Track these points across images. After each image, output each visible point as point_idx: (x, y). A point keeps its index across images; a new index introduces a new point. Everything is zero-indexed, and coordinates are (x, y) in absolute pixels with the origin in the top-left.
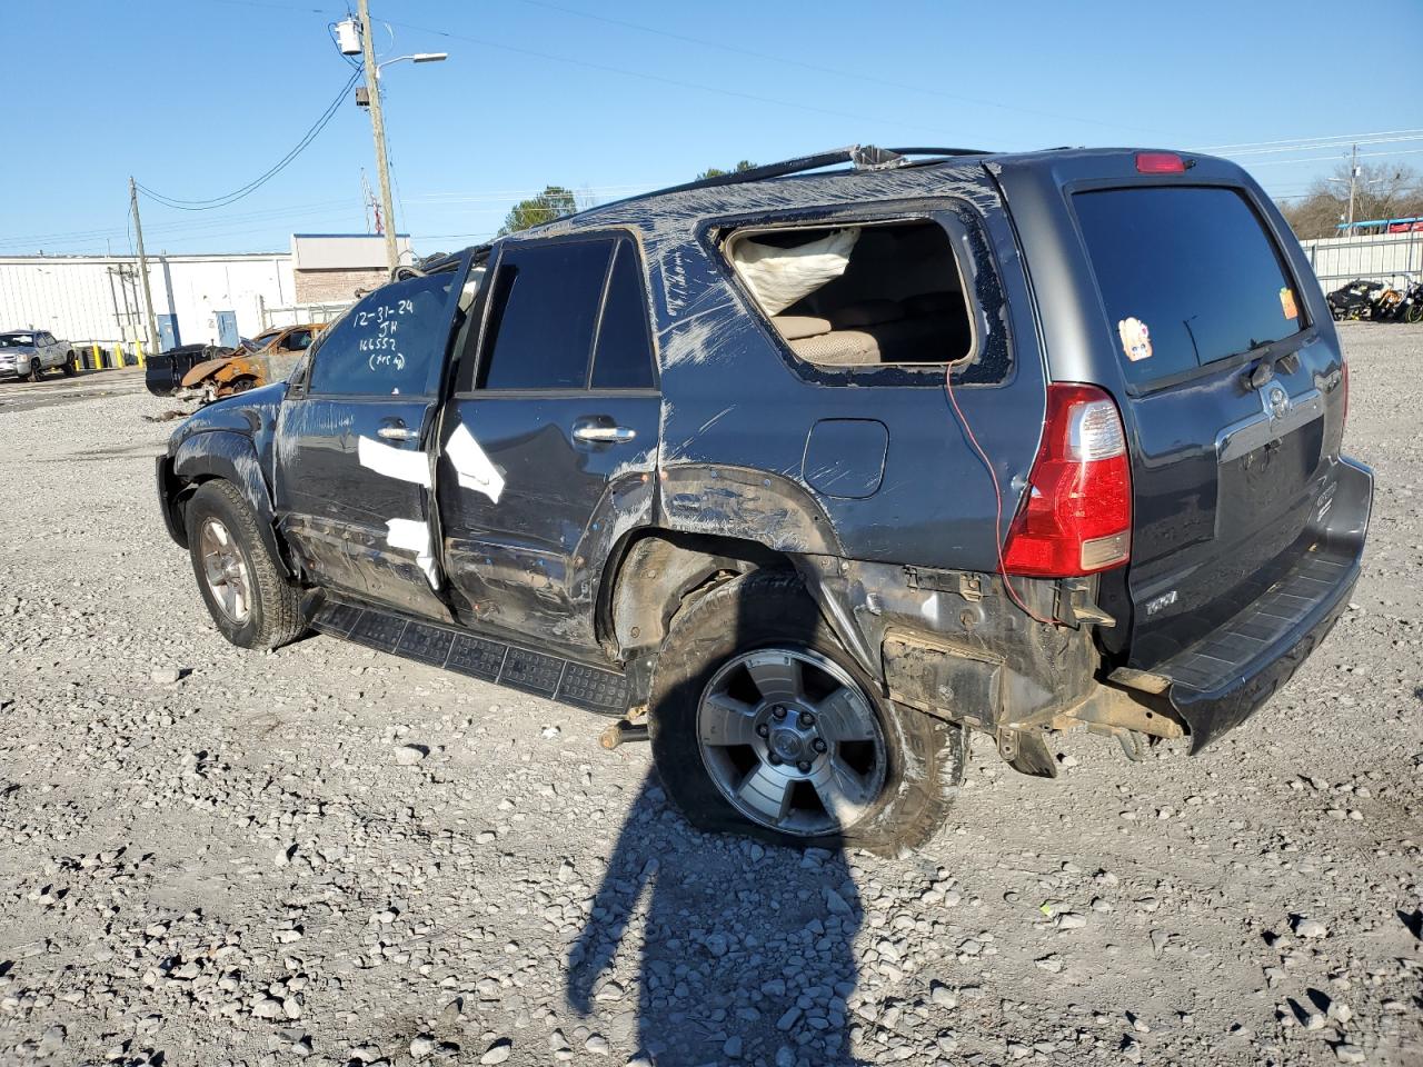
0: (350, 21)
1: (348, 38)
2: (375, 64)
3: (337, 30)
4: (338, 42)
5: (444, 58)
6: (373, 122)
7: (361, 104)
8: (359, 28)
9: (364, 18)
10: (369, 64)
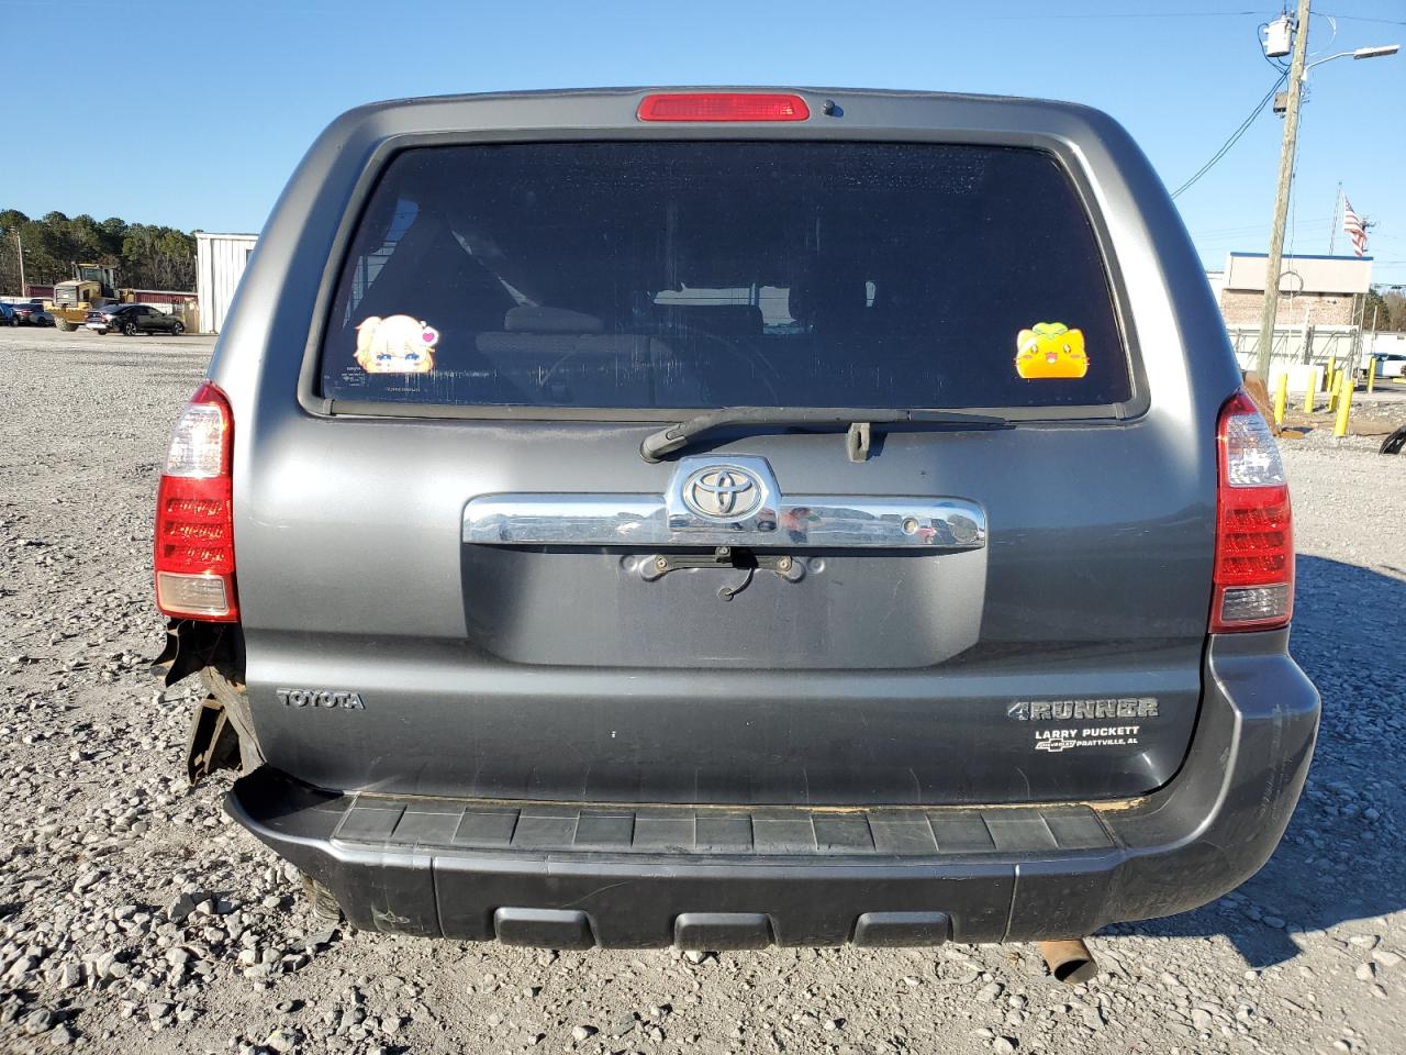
0: (1284, 19)
1: (1277, 39)
2: (1303, 65)
3: (1266, 30)
4: (1264, 44)
5: (1395, 51)
6: (1285, 129)
7: (1279, 110)
8: (1293, 25)
9: (1302, 14)
10: (1296, 65)
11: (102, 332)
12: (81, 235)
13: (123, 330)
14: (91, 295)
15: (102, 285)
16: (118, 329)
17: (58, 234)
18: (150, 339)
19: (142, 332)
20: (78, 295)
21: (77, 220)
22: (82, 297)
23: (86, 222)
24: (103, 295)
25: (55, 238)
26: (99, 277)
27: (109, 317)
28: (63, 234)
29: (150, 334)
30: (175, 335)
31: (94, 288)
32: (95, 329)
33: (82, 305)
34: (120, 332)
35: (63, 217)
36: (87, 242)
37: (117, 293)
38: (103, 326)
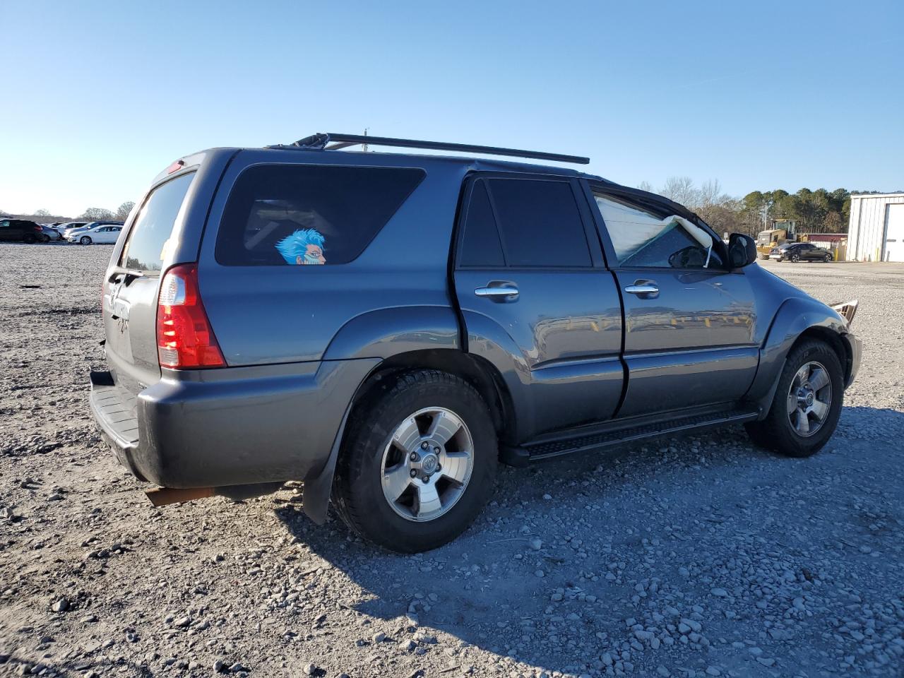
11: (779, 260)
12: (817, 202)
13: (790, 259)
14: (779, 238)
15: (787, 232)
16: (787, 258)
17: (804, 202)
18: (811, 265)
19: (805, 260)
20: (771, 238)
21: (816, 192)
22: (773, 239)
23: (822, 193)
24: (786, 238)
25: (802, 205)
26: (786, 227)
27: (783, 251)
28: (807, 201)
29: (810, 262)
30: (825, 262)
31: (781, 234)
32: (775, 259)
33: (772, 244)
34: (789, 260)
35: (808, 191)
36: (820, 205)
37: (795, 237)
38: (779, 257)
